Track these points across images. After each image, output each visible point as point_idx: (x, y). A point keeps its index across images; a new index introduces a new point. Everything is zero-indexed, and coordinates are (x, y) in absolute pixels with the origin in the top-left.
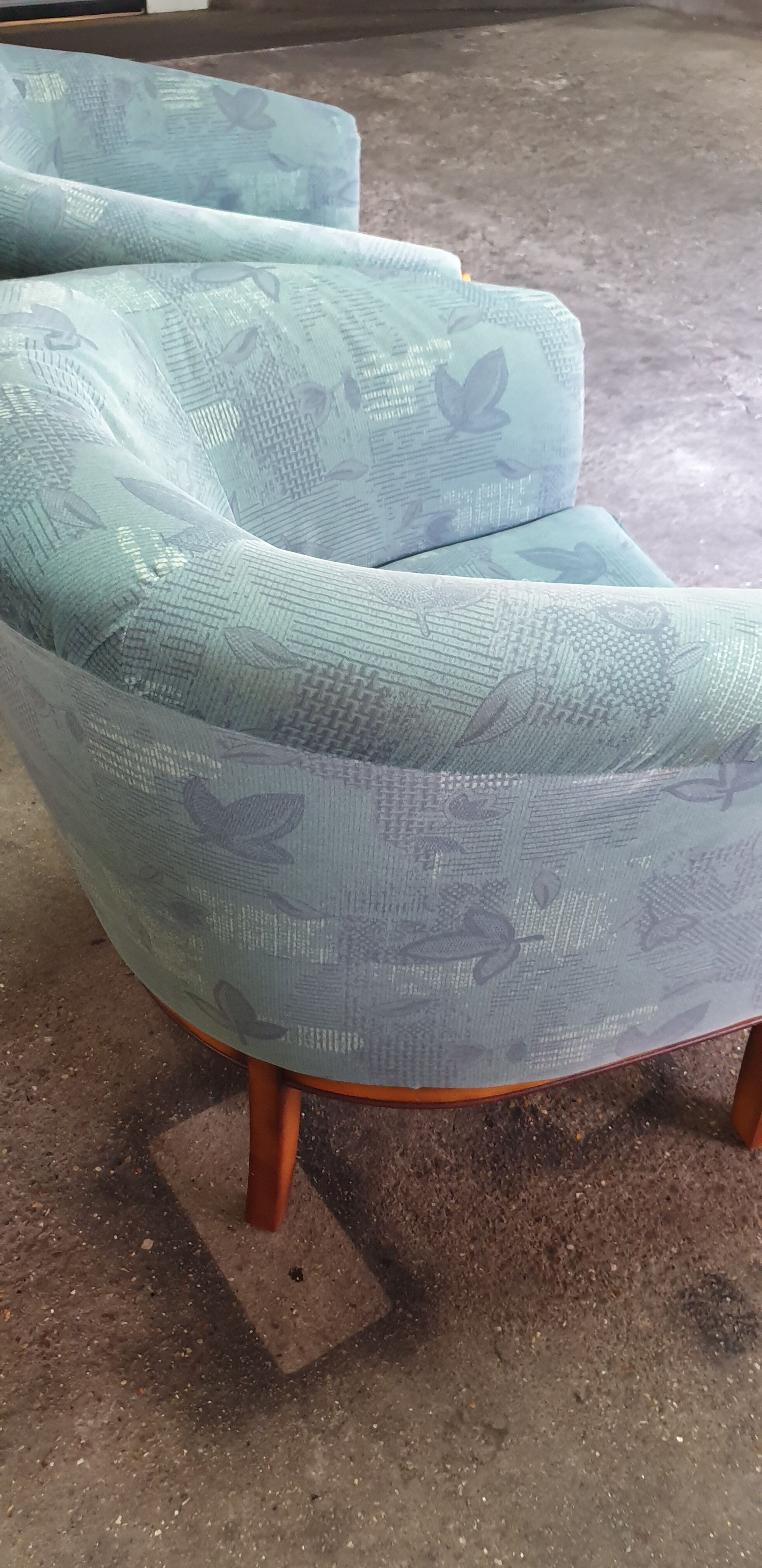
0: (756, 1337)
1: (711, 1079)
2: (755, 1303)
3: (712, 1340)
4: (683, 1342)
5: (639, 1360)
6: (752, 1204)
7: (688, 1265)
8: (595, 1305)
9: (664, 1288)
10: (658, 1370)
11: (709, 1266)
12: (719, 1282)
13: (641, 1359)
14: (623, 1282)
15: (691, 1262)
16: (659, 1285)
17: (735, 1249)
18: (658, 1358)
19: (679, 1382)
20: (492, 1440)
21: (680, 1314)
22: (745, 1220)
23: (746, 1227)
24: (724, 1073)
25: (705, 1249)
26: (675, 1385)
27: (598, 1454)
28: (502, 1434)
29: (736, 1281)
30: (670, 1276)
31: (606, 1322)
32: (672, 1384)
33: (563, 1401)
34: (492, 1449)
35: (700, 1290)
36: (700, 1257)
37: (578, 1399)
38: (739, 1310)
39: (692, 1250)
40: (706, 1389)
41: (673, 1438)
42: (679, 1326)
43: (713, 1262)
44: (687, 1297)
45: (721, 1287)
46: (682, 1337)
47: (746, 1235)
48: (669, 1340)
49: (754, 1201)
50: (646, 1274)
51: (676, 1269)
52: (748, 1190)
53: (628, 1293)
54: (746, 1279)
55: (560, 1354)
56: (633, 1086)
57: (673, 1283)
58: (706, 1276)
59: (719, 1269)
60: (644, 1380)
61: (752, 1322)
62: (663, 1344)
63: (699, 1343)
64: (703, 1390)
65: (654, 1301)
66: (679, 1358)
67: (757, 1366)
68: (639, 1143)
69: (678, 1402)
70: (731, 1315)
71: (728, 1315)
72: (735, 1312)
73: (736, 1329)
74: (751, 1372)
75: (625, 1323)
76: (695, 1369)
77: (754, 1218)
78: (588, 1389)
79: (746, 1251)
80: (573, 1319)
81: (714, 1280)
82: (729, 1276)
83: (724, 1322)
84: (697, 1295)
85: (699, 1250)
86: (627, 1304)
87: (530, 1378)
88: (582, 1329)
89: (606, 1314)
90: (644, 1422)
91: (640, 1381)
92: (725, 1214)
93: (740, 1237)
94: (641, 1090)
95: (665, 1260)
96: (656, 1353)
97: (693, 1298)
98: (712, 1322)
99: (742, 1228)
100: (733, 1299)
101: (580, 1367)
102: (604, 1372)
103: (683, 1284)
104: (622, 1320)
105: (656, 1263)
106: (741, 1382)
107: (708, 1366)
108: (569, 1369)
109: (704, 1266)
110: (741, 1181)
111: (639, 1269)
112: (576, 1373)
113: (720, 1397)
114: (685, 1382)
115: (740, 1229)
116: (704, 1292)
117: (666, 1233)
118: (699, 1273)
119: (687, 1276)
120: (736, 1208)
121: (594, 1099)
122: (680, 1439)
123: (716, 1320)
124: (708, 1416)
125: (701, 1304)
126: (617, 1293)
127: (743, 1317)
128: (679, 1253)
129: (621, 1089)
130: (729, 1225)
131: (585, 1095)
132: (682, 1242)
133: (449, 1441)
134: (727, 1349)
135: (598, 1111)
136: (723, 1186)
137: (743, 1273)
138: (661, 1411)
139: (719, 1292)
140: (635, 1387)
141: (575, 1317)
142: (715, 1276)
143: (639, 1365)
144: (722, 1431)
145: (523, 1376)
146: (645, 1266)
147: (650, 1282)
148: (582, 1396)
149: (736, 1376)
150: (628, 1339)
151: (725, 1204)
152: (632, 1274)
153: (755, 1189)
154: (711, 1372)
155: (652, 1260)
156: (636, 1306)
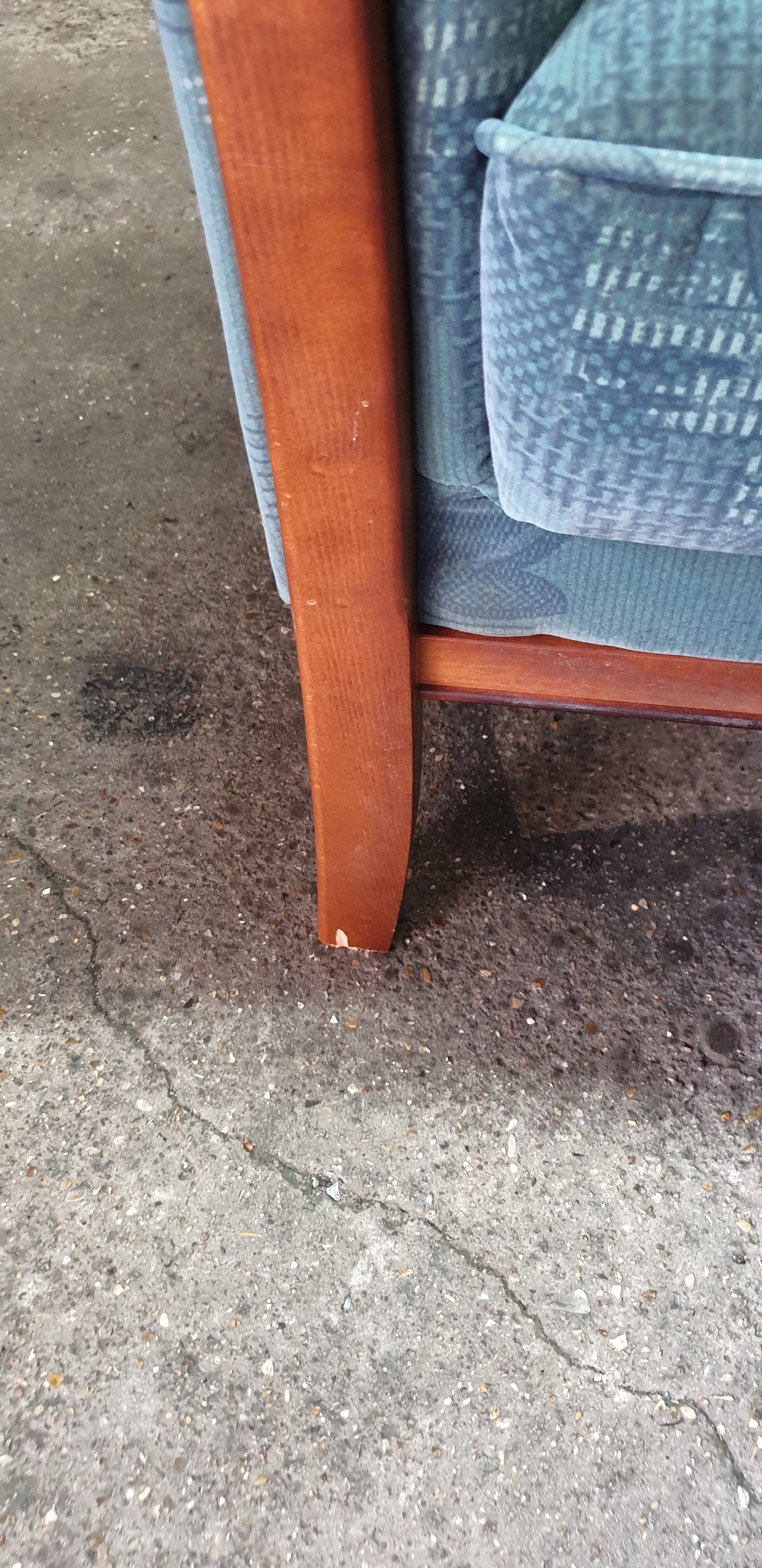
0: (86, 717)
1: (491, 930)
2: (122, 744)
3: (122, 670)
4: (145, 643)
5: (161, 591)
6: (248, 835)
7: (227, 706)
8: (255, 588)
9: (220, 666)
10: (136, 602)
11: (208, 726)
12: (180, 723)
13: (161, 595)
14: (260, 629)
15: (228, 712)
16: (228, 661)
17: (205, 771)
18: (147, 612)
19: (109, 613)
20: (191, 441)
21: (177, 661)
22: (233, 809)
23: (223, 803)
24: (490, 958)
25: (232, 738)
26: (108, 607)
27: (106, 507)
28: (190, 451)
29: (165, 743)
30: (229, 680)
31: (227, 587)
32: (112, 606)
33: (179, 507)
34: (184, 438)
35: (188, 697)
36: (224, 724)
37: (168, 520)
38: (130, 721)
39: (241, 721)
40: (80, 631)
41: (63, 574)
42: (166, 650)
43: (210, 735)
44: (190, 680)
45: (172, 721)
46: (151, 645)
47: (213, 796)
48: (159, 632)
49: (250, 841)
50: (251, 658)
51: (231, 690)
52: (273, 846)
53: (243, 626)
54: (159, 755)
55: (226, 529)
56: (541, 809)
57: (219, 678)
58: (199, 715)
59: (195, 735)
60: (138, 584)
61: (106, 726)
62: (159, 623)
63: (129, 656)
64: (79, 627)
65: (214, 645)
66: (132, 627)
67: (56, 695)
68: (438, 758)
69: (89, 599)
70: (132, 709)
71: (134, 706)
72: (131, 715)
73: (113, 702)
74: (56, 684)
75: (212, 604)
76: (108, 635)
77: (227, 822)
78: (172, 535)
79: (192, 781)
80: (255, 560)
81: (187, 720)
82: (179, 740)
83: (131, 695)
84: (184, 691)
85: (237, 731)
86: (229, 617)
87: (223, 495)
88: (237, 563)
89: (236, 591)
90: (99, 560)
91: (140, 580)
92: (259, 791)
93: (216, 786)
94: (527, 816)
95: (253, 687)
96: (155, 612)
97: (183, 684)
98: (142, 685)
99: (223, 798)
100: (148, 724)
101: (199, 540)
102: (176, 555)
103: (209, 686)
104: (218, 602)
105: (256, 675)
106: (56, 667)
107: (99, 648)
108: (205, 529)
109: (212, 723)
110: (292, 846)
111: (263, 653)
112: (196, 532)
113: (58, 638)
114: (103, 617)
115: (226, 795)
116: (182, 702)
117: (286, 710)
118: (209, 710)
119: (215, 695)
120: (257, 811)
121: (547, 746)
122: (56, 578)
123: (139, 690)
124: (54, 615)
125: (170, 688)
126: (250, 616)
127: (118, 719)
128: (249, 706)
129: (543, 790)
130: (240, 786)
131: (559, 738)
132: (261, 717)
133: (218, 413)
134: (99, 679)
135: (523, 739)
136: (301, 817)
137: (168, 757)
138: (95, 579)
139: (168, 716)
140: (139, 572)
141: (257, 564)
142: (190, 724)
143: (156, 590)
144: (28, 618)
145: (231, 490)
146: (262, 662)
147: (238, 654)
148: (169, 526)
149: (66, 667)
150: (192, 596)
151: (274, 801)
152: (263, 644)
153: (265, 853)
154: (90, 646)
155: (263, 673)
156: (221, 626)
